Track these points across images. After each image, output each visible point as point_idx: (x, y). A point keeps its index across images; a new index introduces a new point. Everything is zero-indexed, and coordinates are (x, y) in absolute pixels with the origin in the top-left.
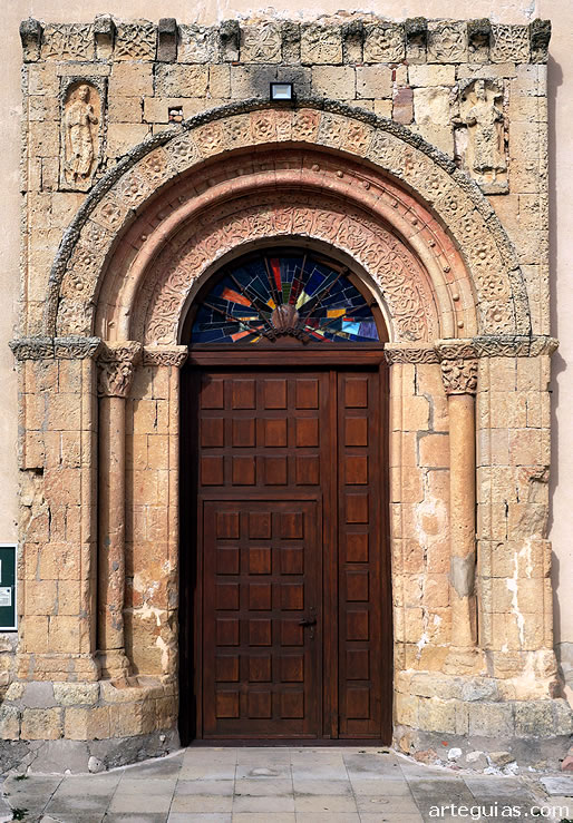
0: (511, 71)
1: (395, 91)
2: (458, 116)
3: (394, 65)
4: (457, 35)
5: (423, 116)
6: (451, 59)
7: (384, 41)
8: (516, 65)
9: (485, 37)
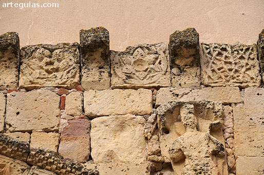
0: (234, 95)
1: (63, 121)
2: (158, 153)
3: (63, 89)
4: (153, 56)
5: (104, 151)
6: (146, 82)
7: (51, 63)
8: (241, 88)
9: (192, 51)
